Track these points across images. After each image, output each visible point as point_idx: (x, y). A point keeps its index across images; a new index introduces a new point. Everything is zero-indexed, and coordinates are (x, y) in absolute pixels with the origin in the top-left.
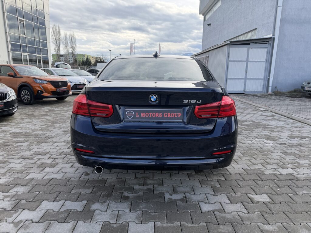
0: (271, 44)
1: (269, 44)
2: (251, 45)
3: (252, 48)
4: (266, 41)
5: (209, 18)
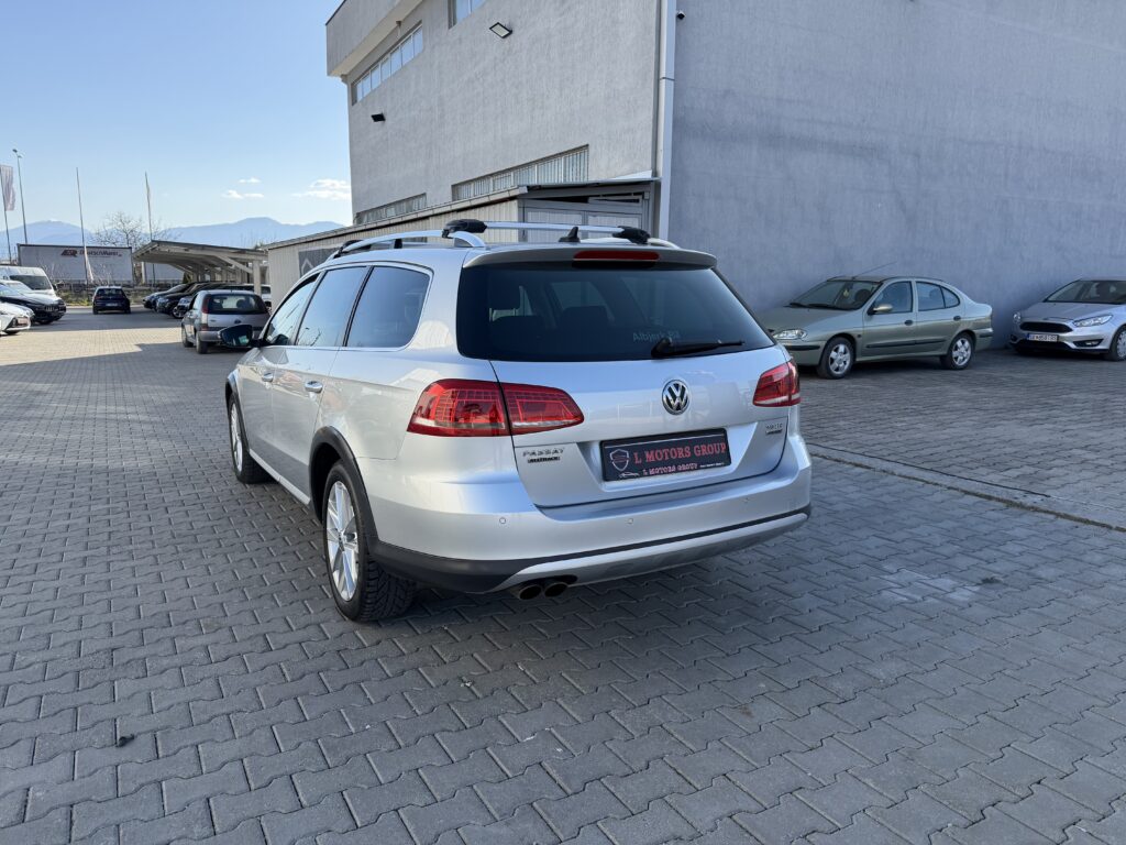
0: (651, 201)
1: (645, 204)
2: (593, 203)
3: (595, 213)
4: (635, 194)
5: (373, 91)
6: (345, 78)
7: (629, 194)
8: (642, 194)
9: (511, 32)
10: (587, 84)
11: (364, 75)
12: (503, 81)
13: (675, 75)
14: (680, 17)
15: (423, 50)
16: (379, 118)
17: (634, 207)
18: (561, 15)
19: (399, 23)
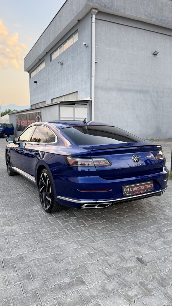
0: (90, 105)
1: (89, 105)
2: (76, 105)
3: (77, 107)
4: (86, 103)
5: (35, 75)
6: (28, 72)
7: (85, 103)
8: (88, 103)
9: (63, 64)
10: (78, 77)
11: (33, 71)
12: (61, 75)
13: (95, 76)
14: (96, 63)
15: (45, 67)
16: (36, 82)
17: (87, 106)
18: (73, 61)
19: (40, 60)
